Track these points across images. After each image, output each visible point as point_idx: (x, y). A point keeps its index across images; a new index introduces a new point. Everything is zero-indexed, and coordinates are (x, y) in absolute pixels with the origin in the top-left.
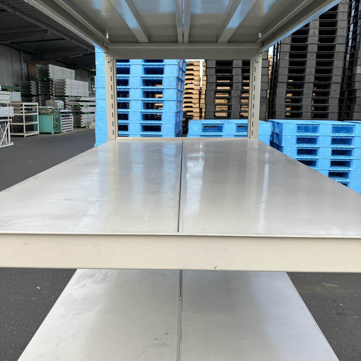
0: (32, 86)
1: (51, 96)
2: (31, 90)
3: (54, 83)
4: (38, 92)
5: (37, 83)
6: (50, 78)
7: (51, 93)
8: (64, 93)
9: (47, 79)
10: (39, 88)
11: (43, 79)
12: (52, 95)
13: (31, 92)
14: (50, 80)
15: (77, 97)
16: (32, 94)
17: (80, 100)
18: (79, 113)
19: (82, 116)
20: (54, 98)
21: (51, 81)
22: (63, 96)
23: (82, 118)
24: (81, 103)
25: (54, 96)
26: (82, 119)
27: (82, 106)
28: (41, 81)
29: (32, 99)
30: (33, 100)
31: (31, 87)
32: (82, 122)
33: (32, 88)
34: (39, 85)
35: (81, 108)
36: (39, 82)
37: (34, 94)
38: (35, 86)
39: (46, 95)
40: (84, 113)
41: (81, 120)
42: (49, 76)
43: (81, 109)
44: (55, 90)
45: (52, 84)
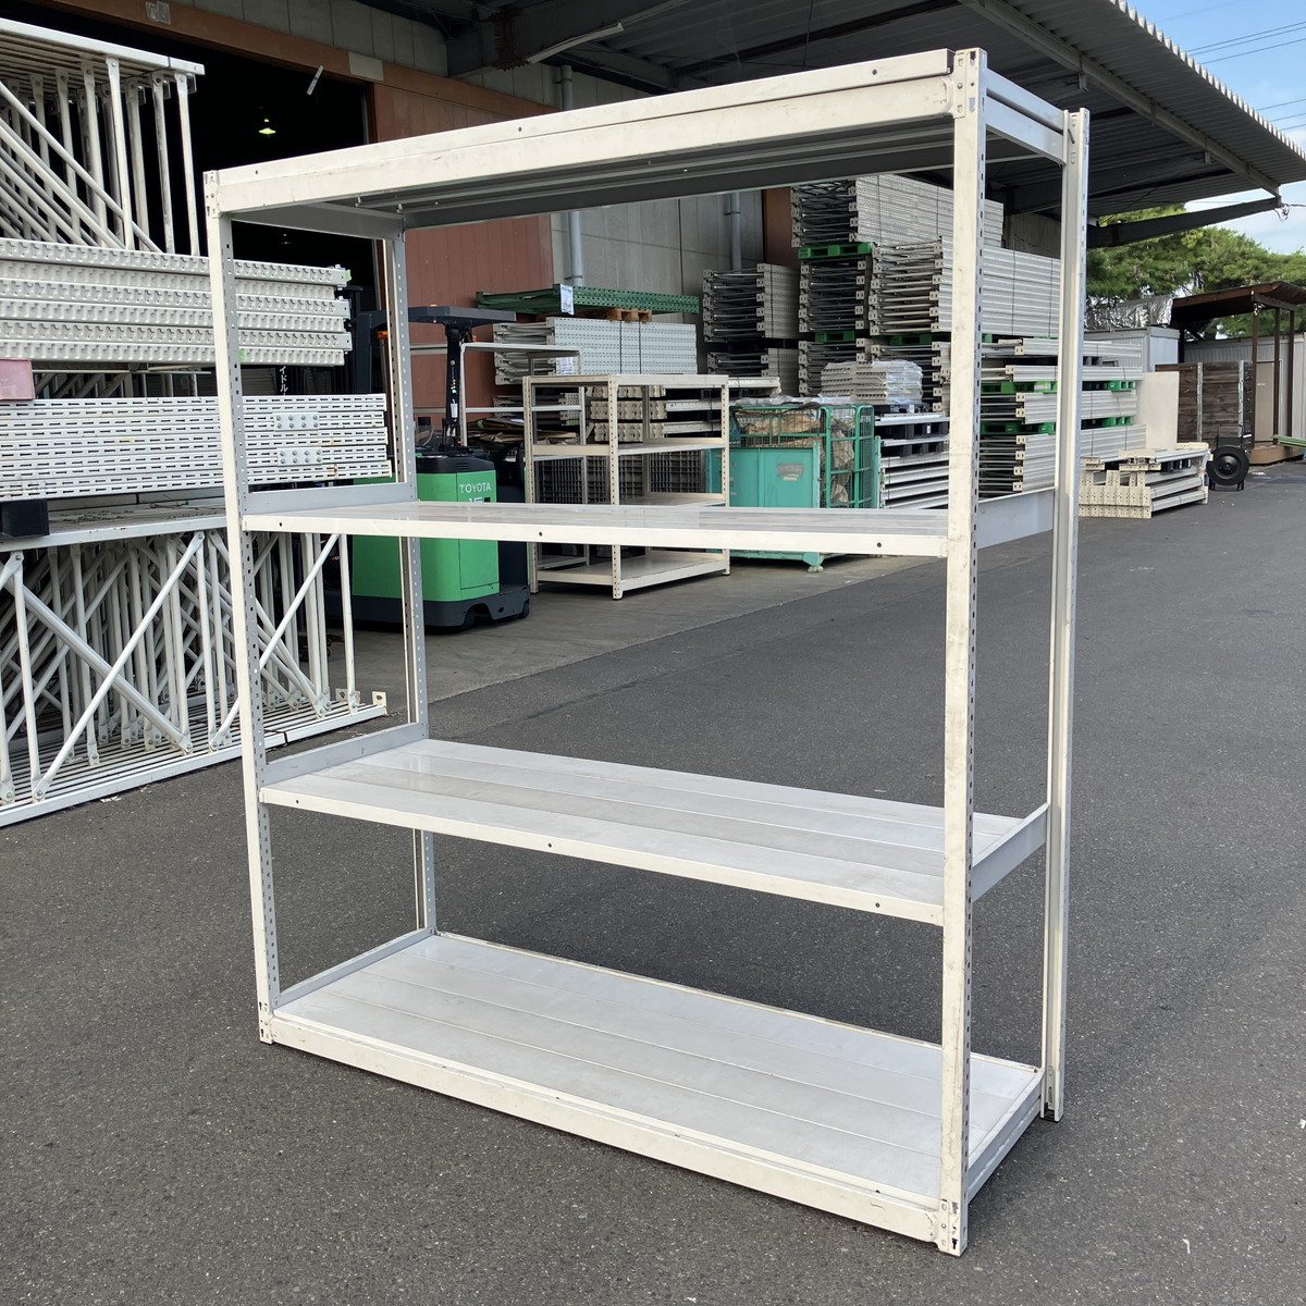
0: (767, 290)
1: (861, 342)
2: (760, 312)
3: (877, 268)
4: (795, 321)
5: (795, 277)
6: (859, 239)
7: (859, 325)
8: (927, 317)
9: (845, 250)
10: (804, 299)
11: (825, 252)
12: (865, 333)
13: (760, 327)
14: (861, 251)
15: (1001, 342)
16: (763, 332)
17: (1019, 351)
18: (1009, 430)
19: (1023, 447)
20: (875, 348)
21: (862, 257)
22: (922, 338)
23: (1019, 455)
24: (1021, 373)
25: (876, 339)
26: (1020, 463)
27: (1029, 387)
28: (812, 265)
29: (764, 359)
30: (766, 366)
31: (760, 297)
32: (1020, 478)
33: (767, 305)
34: (804, 284)
35: (1020, 396)
36: (805, 269)
37: (778, 335)
38: (783, 292)
39: (835, 336)
40: (1034, 429)
41: (1017, 471)
42: (855, 229)
43: (1021, 405)
44: (882, 304)
45: (869, 273)
